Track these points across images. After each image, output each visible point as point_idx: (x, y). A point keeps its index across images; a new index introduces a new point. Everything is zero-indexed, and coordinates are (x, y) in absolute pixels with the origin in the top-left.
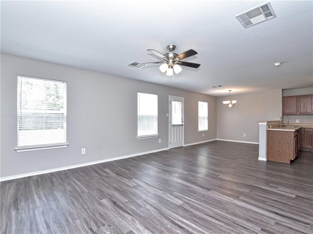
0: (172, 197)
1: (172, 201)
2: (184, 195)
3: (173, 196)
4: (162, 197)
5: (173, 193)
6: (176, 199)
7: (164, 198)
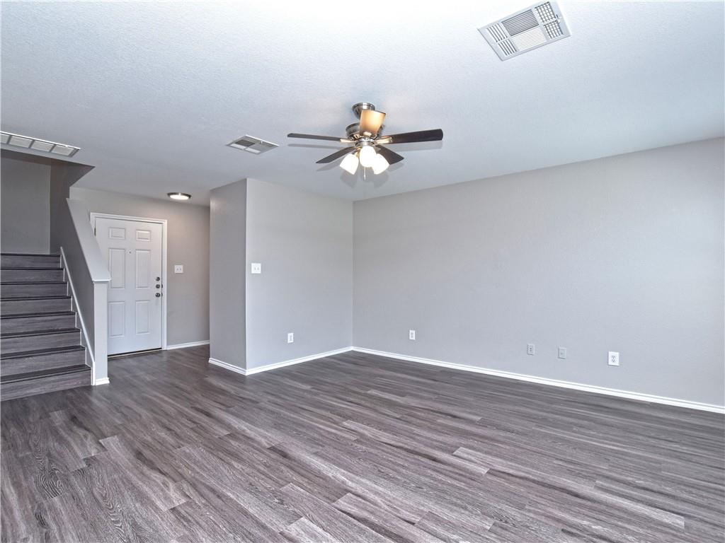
0: (361, 431)
1: (360, 424)
2: (335, 434)
3: (359, 433)
4: (380, 430)
5: (359, 437)
6: (353, 427)
7: (376, 428)
